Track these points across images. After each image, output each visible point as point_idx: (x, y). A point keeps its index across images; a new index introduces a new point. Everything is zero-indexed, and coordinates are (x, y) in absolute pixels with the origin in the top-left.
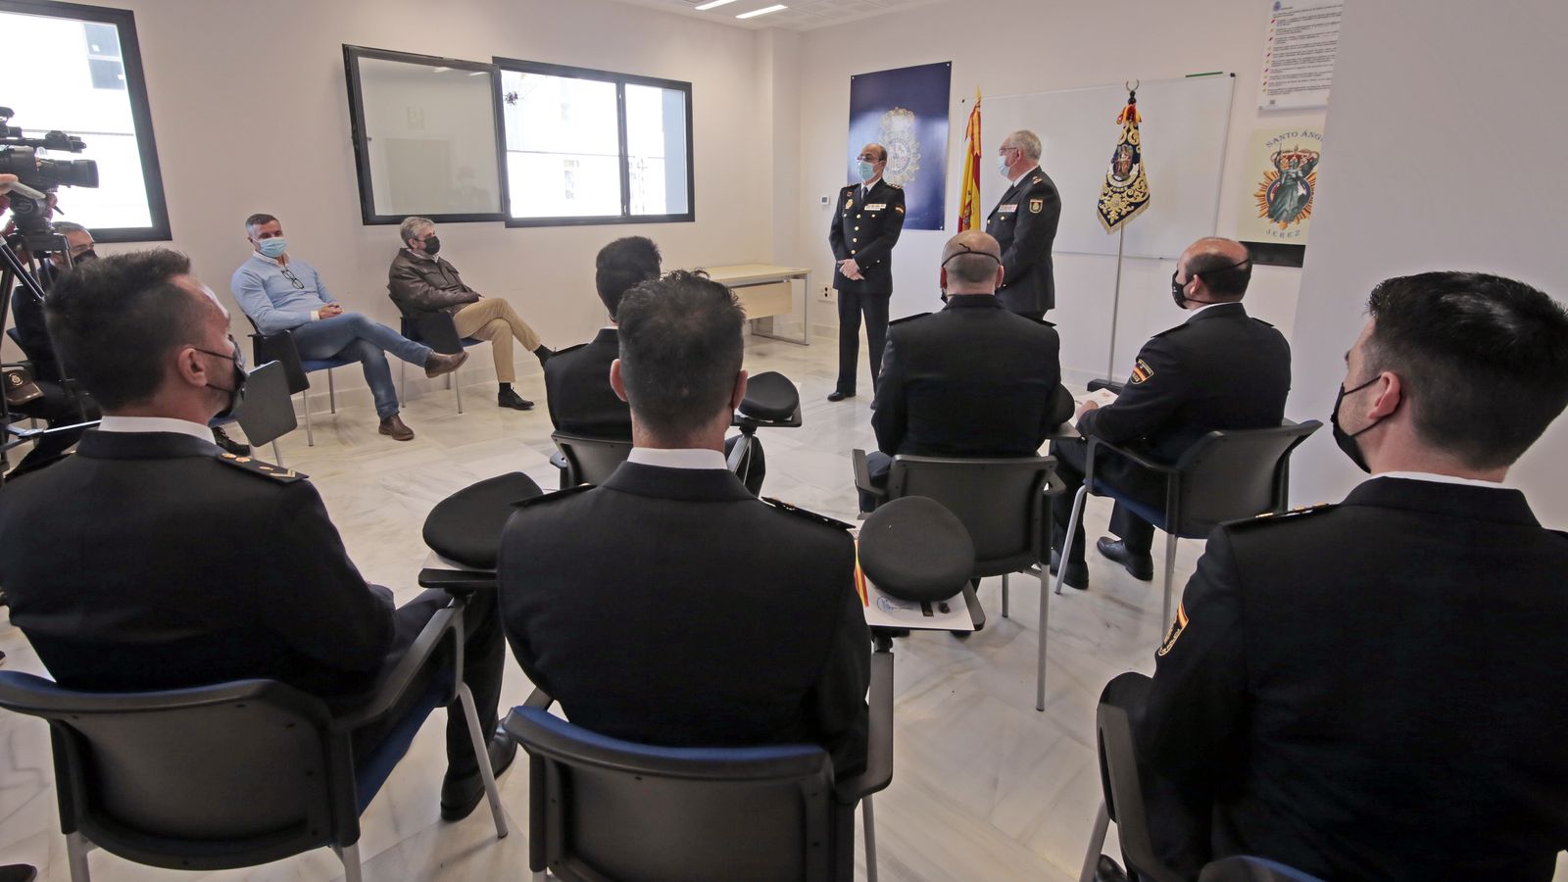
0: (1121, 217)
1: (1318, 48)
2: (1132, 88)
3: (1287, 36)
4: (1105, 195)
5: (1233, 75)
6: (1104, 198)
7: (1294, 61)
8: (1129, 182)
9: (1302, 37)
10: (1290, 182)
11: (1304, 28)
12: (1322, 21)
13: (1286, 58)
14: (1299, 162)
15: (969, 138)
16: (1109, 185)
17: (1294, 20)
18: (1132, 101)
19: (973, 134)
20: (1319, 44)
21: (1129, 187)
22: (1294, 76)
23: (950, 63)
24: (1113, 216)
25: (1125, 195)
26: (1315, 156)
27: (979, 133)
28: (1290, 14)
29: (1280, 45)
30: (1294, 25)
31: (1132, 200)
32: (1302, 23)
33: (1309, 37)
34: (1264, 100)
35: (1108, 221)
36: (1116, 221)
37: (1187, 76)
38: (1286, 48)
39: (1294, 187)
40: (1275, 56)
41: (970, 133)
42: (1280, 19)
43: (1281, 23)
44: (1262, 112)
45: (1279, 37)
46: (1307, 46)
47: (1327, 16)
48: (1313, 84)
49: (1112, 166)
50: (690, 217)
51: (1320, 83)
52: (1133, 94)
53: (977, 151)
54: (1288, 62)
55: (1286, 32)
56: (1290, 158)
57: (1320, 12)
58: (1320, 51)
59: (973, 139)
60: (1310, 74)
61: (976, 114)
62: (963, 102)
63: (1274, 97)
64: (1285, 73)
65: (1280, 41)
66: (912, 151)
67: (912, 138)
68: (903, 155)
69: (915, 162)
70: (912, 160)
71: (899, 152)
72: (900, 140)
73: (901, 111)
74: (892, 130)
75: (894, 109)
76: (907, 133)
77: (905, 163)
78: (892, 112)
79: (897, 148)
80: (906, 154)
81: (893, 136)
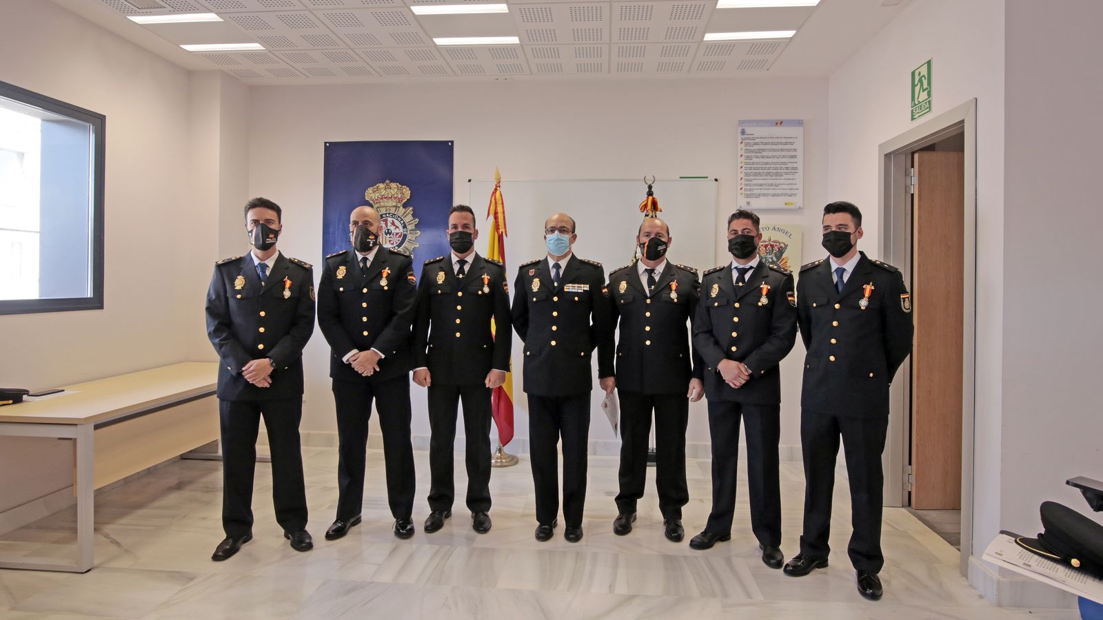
1: (775, 166)
2: (649, 183)
3: (753, 154)
5: (716, 180)
7: (760, 174)
9: (763, 157)
11: (764, 150)
12: (774, 147)
13: (753, 171)
14: (773, 250)
15: (492, 217)
17: (756, 144)
18: (650, 193)
19: (496, 213)
20: (775, 163)
22: (761, 185)
23: (452, 142)
26: (783, 246)
27: (504, 212)
28: (753, 139)
29: (748, 161)
30: (756, 147)
32: (761, 147)
33: (767, 157)
34: (742, 201)
37: (681, 178)
38: (753, 163)
40: (746, 168)
41: (492, 212)
42: (747, 141)
43: (747, 144)
45: (747, 154)
46: (767, 163)
47: (777, 144)
48: (774, 192)
50: (96, 302)
51: (778, 192)
52: (650, 187)
53: (502, 230)
54: (756, 174)
55: (752, 151)
56: (766, 246)
57: (771, 140)
58: (776, 169)
59: (496, 218)
60: (771, 185)
61: (498, 193)
62: (470, 181)
63: (748, 200)
64: (755, 182)
65: (748, 158)
66: (409, 227)
67: (409, 213)
68: (397, 231)
69: (414, 239)
70: (409, 237)
71: (392, 228)
72: (393, 215)
73: (394, 185)
74: (382, 204)
75: (383, 183)
76: (401, 208)
77: (400, 239)
78: (381, 186)
79: (389, 224)
80: (401, 230)
81: (383, 211)
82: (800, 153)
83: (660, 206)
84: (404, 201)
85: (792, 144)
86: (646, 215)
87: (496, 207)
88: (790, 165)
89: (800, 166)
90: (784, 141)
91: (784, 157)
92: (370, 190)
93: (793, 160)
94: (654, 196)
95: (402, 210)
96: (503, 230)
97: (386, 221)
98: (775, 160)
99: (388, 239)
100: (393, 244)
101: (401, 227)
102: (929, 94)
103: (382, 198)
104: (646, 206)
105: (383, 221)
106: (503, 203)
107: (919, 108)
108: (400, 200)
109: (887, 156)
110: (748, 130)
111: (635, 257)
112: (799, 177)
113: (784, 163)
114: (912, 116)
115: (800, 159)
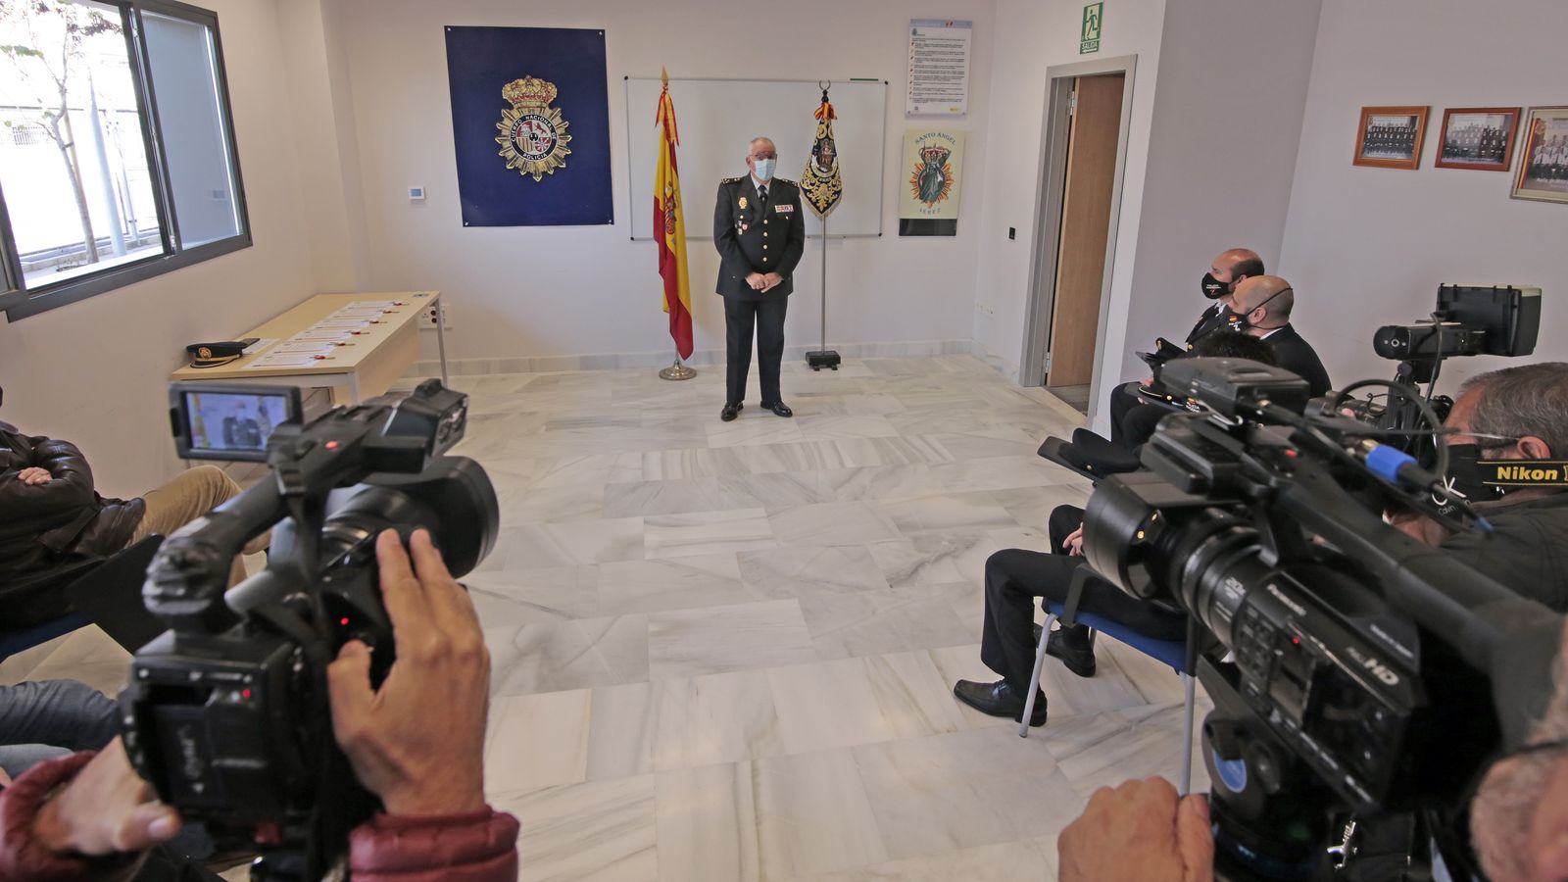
0: (829, 205)
1: (943, 70)
2: (825, 86)
3: (923, 57)
4: (813, 185)
5: (886, 83)
6: (810, 187)
7: (929, 77)
8: (832, 173)
9: (933, 60)
10: (932, 172)
11: (933, 52)
12: (944, 49)
13: (923, 74)
14: (937, 156)
15: (661, 123)
16: (816, 176)
17: (926, 45)
18: (825, 99)
19: (666, 120)
20: (943, 67)
21: (833, 177)
22: (929, 89)
23: (603, 31)
24: (822, 204)
25: (830, 184)
26: (947, 152)
27: (674, 119)
28: (924, 40)
29: (919, 64)
30: (926, 49)
31: (835, 189)
32: (932, 49)
33: (937, 60)
34: (911, 106)
35: (818, 208)
36: (825, 209)
37: (852, 80)
38: (923, 66)
39: (935, 175)
40: (916, 72)
41: (661, 118)
42: (917, 42)
43: (918, 46)
44: (909, 116)
45: (918, 57)
46: (936, 67)
47: (946, 46)
48: (941, 97)
49: (814, 159)
50: (245, 240)
51: (946, 97)
52: (825, 93)
53: (673, 138)
54: (925, 78)
55: (922, 53)
56: (931, 153)
57: (941, 42)
58: (944, 73)
59: (666, 125)
60: (939, 90)
61: (666, 96)
62: (626, 78)
63: (917, 105)
64: (923, 86)
65: (918, 60)
66: (559, 131)
67: (556, 115)
68: (544, 135)
69: (565, 145)
70: (559, 142)
71: (538, 132)
72: (538, 117)
73: (536, 81)
74: (524, 104)
75: (523, 78)
76: (547, 108)
77: (549, 145)
78: (521, 82)
79: (534, 128)
80: (548, 135)
81: (526, 112)
82: (967, 57)
83: (835, 113)
84: (550, 101)
85: (960, 46)
86: (821, 123)
87: (666, 114)
88: (957, 69)
89: (966, 70)
90: (953, 43)
91: (952, 60)
92: (508, 87)
93: (960, 64)
94: (829, 102)
95: (548, 111)
96: (675, 139)
97: (530, 124)
98: (944, 64)
99: (534, 145)
100: (540, 151)
101: (548, 131)
102: (1098, 34)
103: (523, 97)
104: (822, 113)
105: (527, 123)
106: (673, 109)
107: (1089, 45)
108: (545, 100)
109: (1054, 80)
110: (920, 31)
111: (810, 166)
112: (965, 81)
113: (952, 67)
114: (1081, 50)
115: (966, 64)
